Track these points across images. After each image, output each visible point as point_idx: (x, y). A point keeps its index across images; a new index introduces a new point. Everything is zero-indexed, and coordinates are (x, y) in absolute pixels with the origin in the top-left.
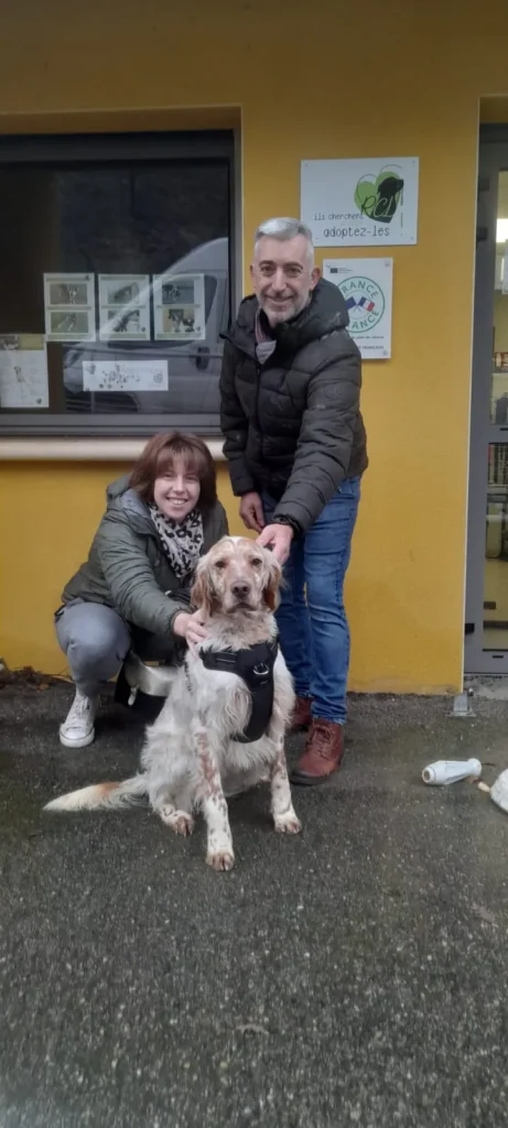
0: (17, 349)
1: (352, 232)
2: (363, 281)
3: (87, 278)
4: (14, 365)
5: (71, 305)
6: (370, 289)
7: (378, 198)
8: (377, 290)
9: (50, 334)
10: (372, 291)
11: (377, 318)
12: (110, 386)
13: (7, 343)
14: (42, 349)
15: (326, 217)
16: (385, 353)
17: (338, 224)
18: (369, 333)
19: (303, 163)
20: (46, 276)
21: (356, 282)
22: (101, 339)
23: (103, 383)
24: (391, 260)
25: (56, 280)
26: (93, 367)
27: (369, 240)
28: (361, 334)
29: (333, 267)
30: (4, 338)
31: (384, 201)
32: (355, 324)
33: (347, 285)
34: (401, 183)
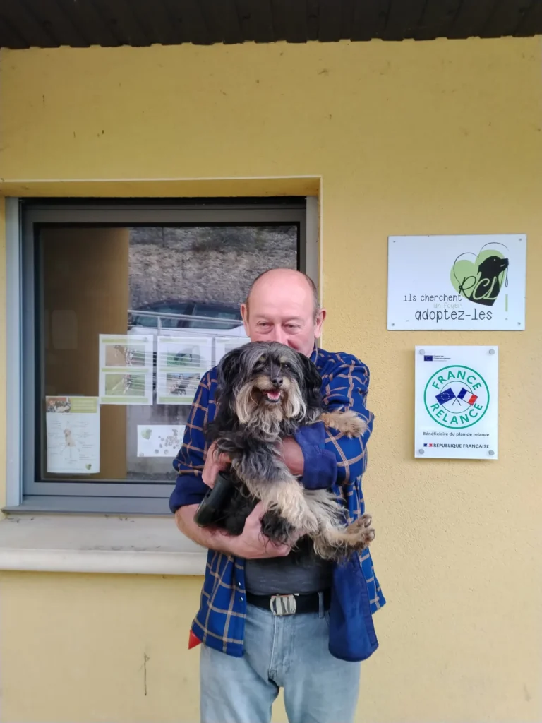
0: (67, 411)
1: (448, 315)
2: (462, 370)
3: (145, 340)
4: (64, 427)
5: (127, 367)
6: (471, 380)
7: (478, 278)
8: (479, 380)
9: (104, 397)
10: (475, 382)
11: (480, 413)
12: (166, 451)
13: (58, 405)
14: (95, 412)
15: (418, 298)
16: (491, 453)
17: (430, 306)
18: (472, 430)
19: (391, 239)
20: (102, 337)
21: (455, 371)
22: (158, 402)
23: (158, 448)
24: (496, 348)
25: (112, 341)
26: (149, 432)
27: (467, 324)
28: (462, 431)
29: (428, 354)
30: (54, 399)
31: (486, 282)
32: (453, 420)
33: (445, 374)
34: (505, 262)
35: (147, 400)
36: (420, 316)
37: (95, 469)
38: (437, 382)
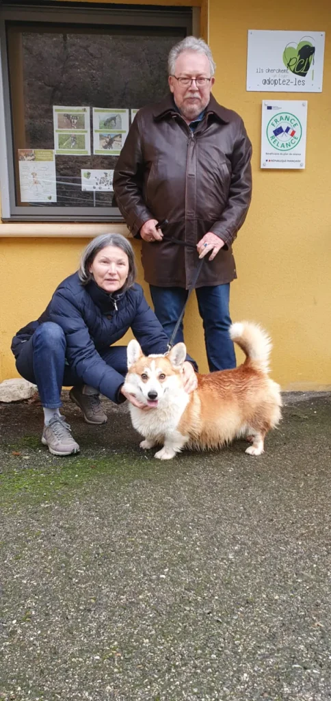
0: (33, 160)
1: (281, 82)
2: (288, 115)
3: (85, 110)
4: (32, 170)
5: (73, 129)
6: (293, 121)
7: (298, 58)
8: (297, 121)
9: (58, 150)
10: (294, 123)
11: (297, 141)
13: (27, 156)
14: (52, 160)
15: (264, 72)
16: (301, 165)
17: (271, 76)
18: (292, 151)
19: (250, 31)
21: (284, 116)
22: (94, 153)
23: (95, 186)
24: (306, 102)
25: (62, 110)
26: (89, 174)
27: (291, 88)
28: (287, 152)
29: (269, 105)
30: (23, 152)
31: (302, 61)
32: (283, 145)
33: (278, 118)
34: (313, 49)
35: (87, 152)
36: (265, 82)
37: (54, 200)
38: (274, 123)
